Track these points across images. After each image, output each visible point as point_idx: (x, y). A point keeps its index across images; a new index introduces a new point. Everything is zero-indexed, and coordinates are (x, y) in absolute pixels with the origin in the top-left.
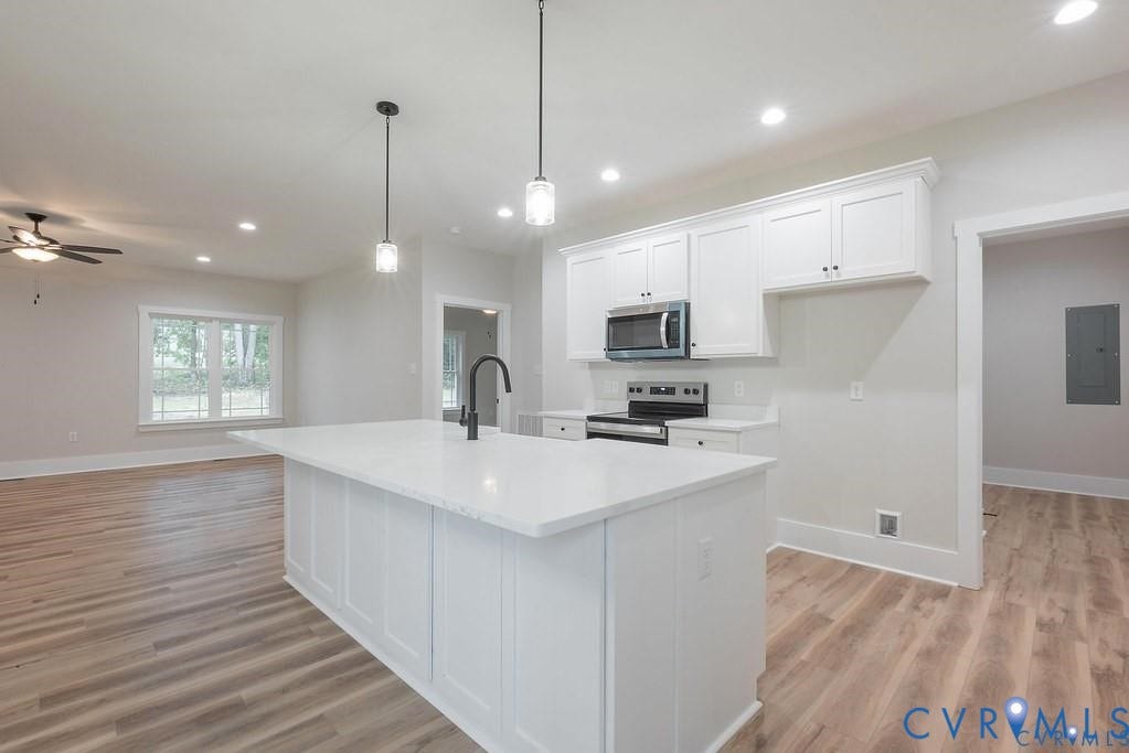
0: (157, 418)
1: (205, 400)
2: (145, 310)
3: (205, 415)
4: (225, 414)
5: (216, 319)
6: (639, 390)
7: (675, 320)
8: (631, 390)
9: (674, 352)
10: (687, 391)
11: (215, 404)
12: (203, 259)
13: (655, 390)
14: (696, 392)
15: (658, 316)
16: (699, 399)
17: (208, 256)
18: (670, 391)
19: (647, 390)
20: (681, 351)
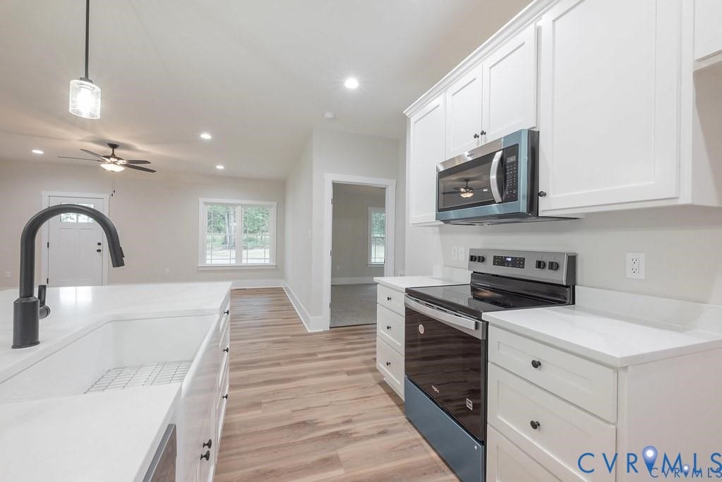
0: (208, 262)
1: (233, 253)
2: (202, 200)
3: (233, 262)
4: (244, 262)
5: (239, 204)
6: (482, 259)
7: (512, 159)
8: (472, 258)
9: (510, 207)
10: (540, 265)
11: (239, 257)
12: (220, 167)
13: (499, 261)
14: (554, 266)
15: (488, 158)
16: (560, 277)
17: (222, 165)
18: (518, 262)
19: (490, 260)
20: (522, 205)
